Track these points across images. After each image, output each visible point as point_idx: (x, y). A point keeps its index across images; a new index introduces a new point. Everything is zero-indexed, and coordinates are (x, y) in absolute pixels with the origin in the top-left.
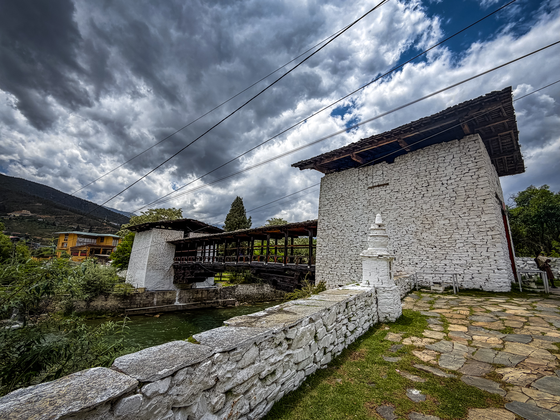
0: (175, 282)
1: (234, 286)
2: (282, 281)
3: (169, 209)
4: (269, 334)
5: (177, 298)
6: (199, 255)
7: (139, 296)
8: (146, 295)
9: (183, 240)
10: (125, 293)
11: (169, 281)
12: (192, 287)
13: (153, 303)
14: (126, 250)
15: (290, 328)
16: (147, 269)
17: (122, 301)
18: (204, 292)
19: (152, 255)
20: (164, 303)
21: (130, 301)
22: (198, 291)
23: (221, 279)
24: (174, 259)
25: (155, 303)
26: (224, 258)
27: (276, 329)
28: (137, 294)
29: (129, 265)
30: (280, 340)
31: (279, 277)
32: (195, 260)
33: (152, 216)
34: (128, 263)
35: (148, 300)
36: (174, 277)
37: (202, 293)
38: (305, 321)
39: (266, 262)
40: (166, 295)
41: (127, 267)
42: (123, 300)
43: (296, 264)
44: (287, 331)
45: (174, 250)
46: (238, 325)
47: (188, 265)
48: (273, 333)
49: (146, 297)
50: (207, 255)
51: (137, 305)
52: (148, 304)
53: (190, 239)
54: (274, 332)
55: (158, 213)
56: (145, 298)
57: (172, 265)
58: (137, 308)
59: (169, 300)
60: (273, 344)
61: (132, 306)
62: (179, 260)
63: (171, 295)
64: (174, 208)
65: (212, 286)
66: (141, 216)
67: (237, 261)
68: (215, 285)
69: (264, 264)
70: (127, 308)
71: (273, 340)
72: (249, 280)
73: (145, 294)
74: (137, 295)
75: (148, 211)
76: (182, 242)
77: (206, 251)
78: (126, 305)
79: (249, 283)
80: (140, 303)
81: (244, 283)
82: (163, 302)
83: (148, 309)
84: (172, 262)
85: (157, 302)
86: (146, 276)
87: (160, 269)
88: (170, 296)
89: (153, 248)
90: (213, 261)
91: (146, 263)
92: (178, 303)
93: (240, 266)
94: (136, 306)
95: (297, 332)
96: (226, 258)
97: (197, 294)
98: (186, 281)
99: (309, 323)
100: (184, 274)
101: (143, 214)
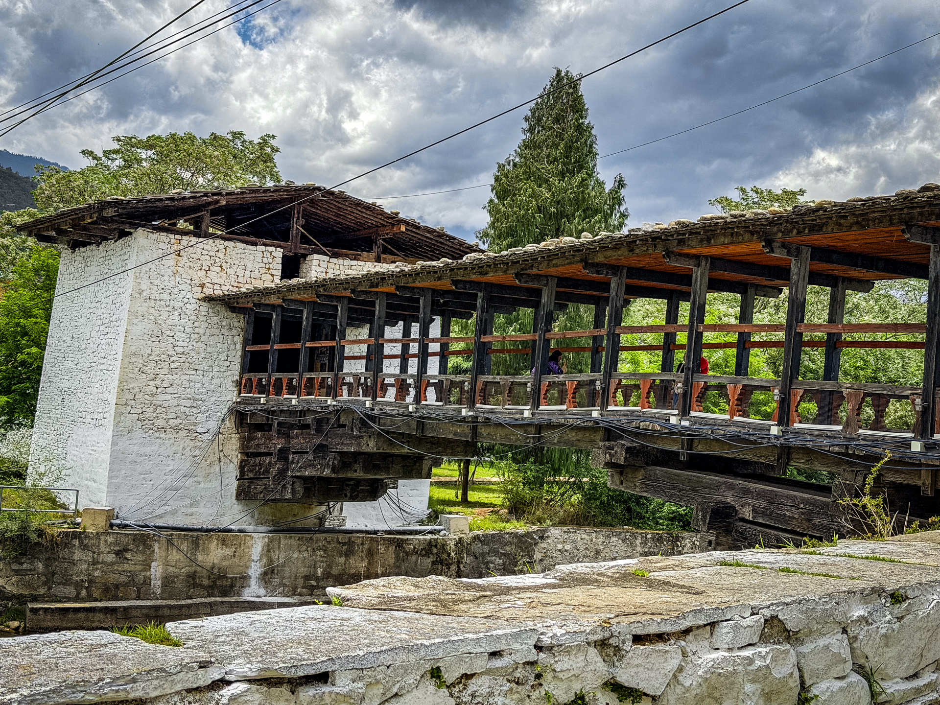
0: (243, 495)
1: (528, 534)
2: (764, 514)
3: (215, 137)
4: (516, 646)
5: (255, 571)
6: (355, 368)
7: (85, 547)
8: (116, 543)
9: (277, 290)
10: (24, 527)
11: (216, 484)
12: (321, 519)
13: (147, 582)
14: (25, 334)
15: (638, 639)
16: (117, 424)
17: (15, 567)
18: (381, 549)
19: (139, 361)
20: (195, 586)
21: (46, 566)
22: (350, 543)
23: (465, 494)
24: (238, 384)
25: (156, 584)
26: (473, 384)
27: (559, 632)
28: (75, 535)
29: (41, 406)
30: (577, 687)
31: (747, 492)
32: (332, 391)
33: (135, 169)
34: (35, 397)
35: (126, 567)
36: (242, 468)
37: (371, 553)
38: (736, 628)
39: (685, 413)
40: (206, 551)
41: (31, 412)
42: (16, 560)
43: (847, 425)
44: (617, 649)
45: (239, 340)
46: (386, 605)
47: (303, 413)
48: (539, 648)
49: (118, 553)
50: (391, 368)
51: (78, 585)
52: (126, 585)
53: (307, 287)
54: (546, 640)
55: (163, 158)
56: (111, 558)
57: (231, 411)
58: (77, 599)
59: (220, 577)
60: (535, 694)
61: (57, 590)
62: (262, 389)
63: (228, 552)
64: (237, 135)
65: (421, 522)
66: (82, 173)
67: (535, 399)
68: (434, 516)
69: (673, 420)
70: (35, 599)
71: (539, 676)
72: (606, 508)
73: (110, 539)
74: (76, 542)
75: (116, 146)
76: (274, 300)
77: (388, 349)
78: (29, 586)
79: (604, 524)
80: (91, 581)
81: (578, 520)
82: (192, 580)
83: (126, 609)
84: (231, 396)
85: (168, 581)
86: (114, 459)
87: (176, 429)
88: (224, 558)
89: (140, 327)
90: (418, 399)
91: (113, 398)
92: (262, 592)
93: (550, 426)
94: (71, 591)
95: (680, 669)
96: (479, 385)
97: (348, 554)
98: (293, 492)
99: (764, 638)
100: (283, 454)
101: (93, 163)
